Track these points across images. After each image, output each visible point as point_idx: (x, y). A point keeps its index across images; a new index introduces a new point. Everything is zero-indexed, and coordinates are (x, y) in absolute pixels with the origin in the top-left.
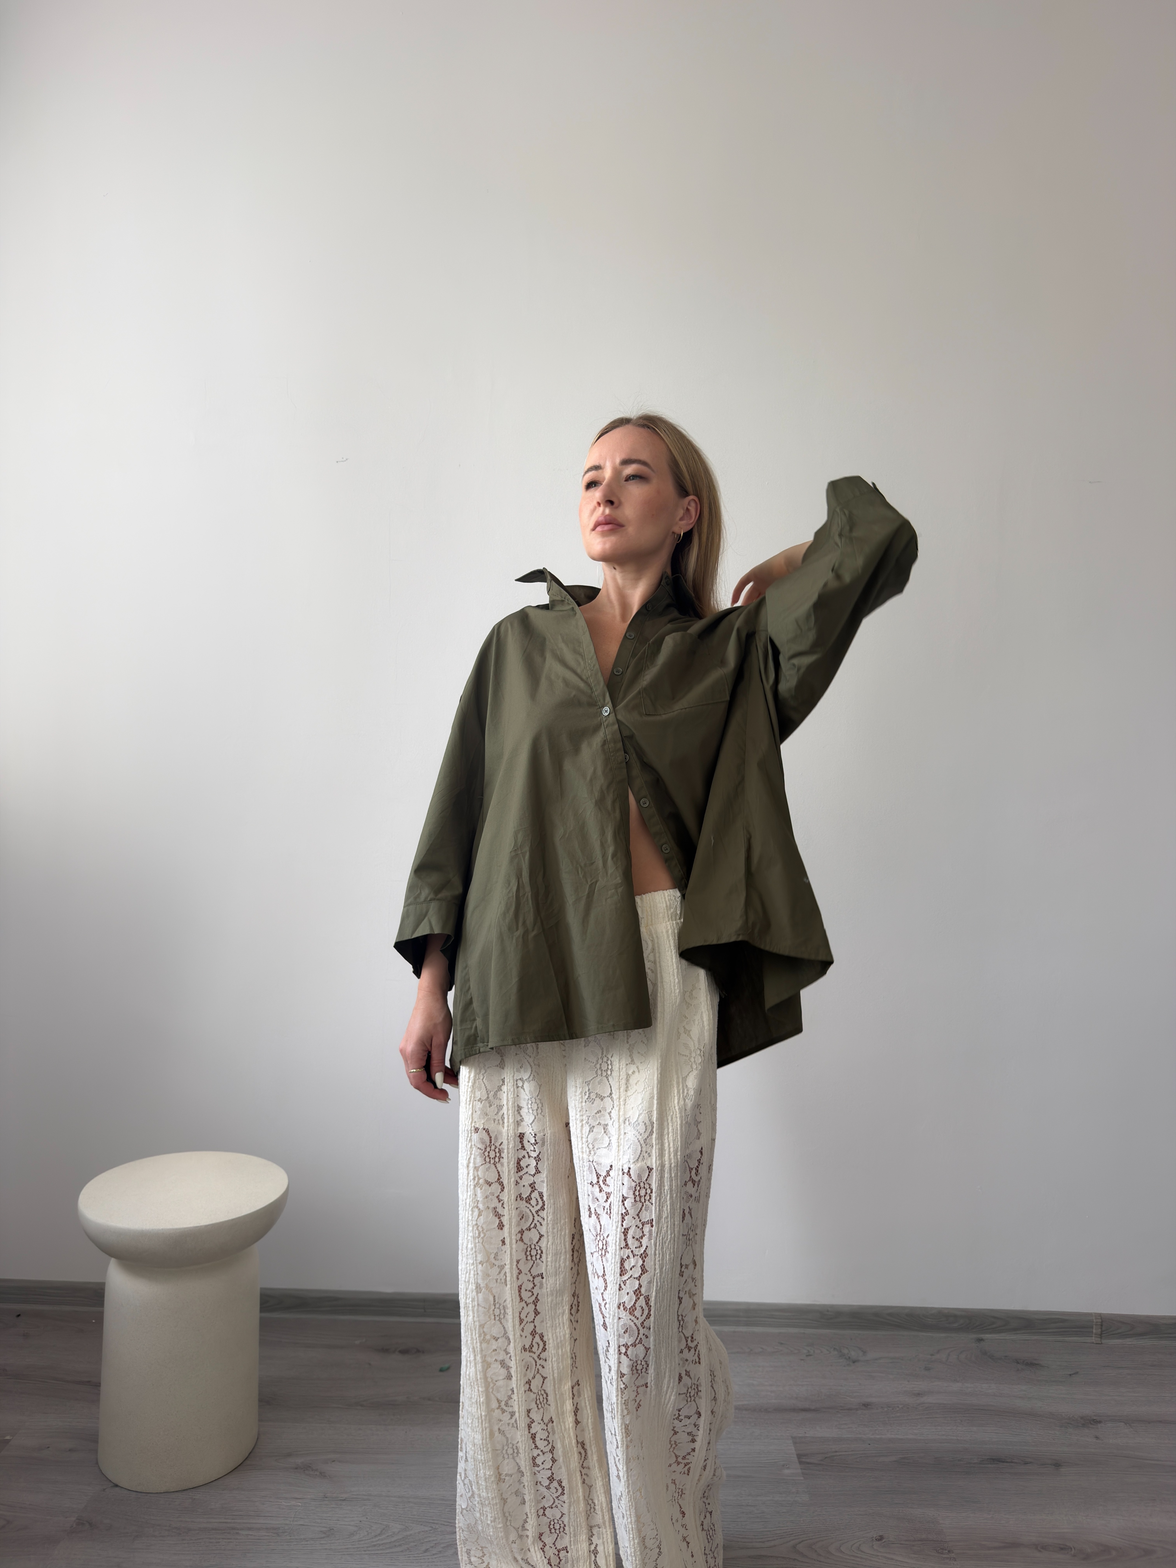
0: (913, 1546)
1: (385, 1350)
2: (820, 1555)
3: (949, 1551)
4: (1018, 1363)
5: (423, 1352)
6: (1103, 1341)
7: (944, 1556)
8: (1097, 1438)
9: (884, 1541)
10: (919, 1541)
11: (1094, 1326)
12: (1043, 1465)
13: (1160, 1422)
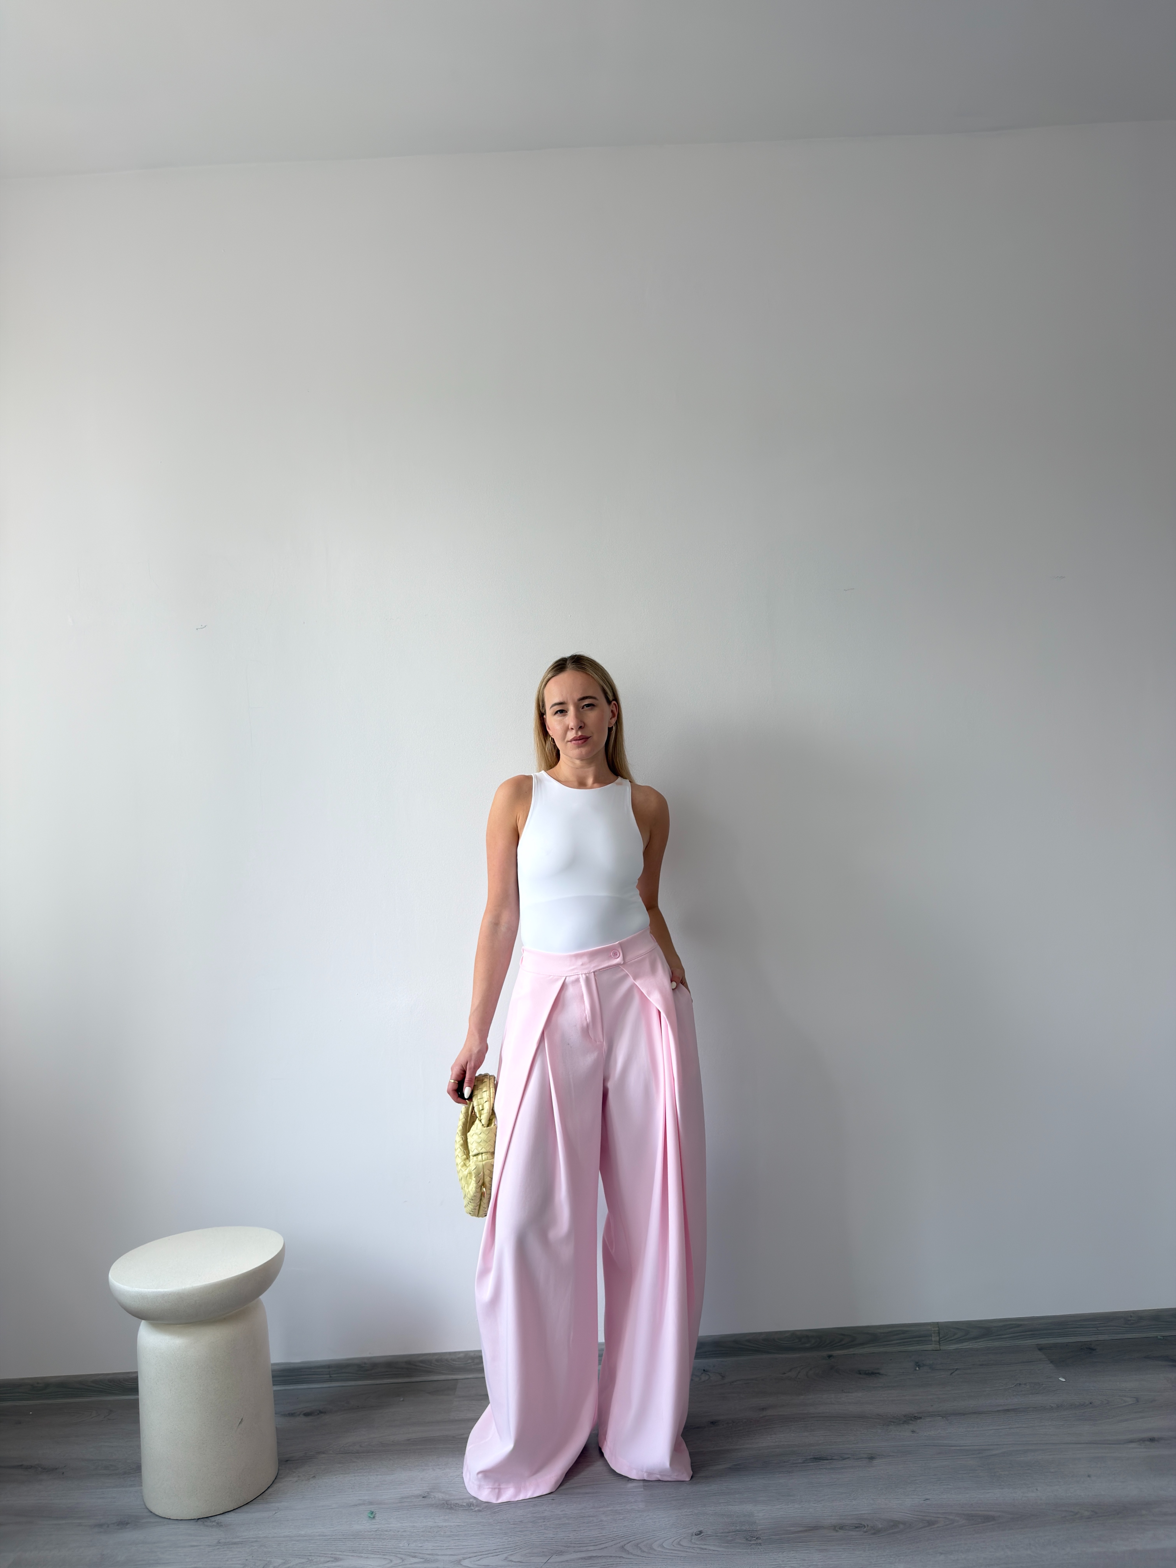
0: (727, 1537)
1: (292, 1415)
2: (644, 1552)
3: (757, 1538)
4: (860, 1374)
5: (325, 1413)
6: (941, 1348)
7: (751, 1542)
8: (913, 1432)
9: (702, 1534)
10: (732, 1532)
11: (933, 1335)
12: (859, 1459)
13: (975, 1413)
